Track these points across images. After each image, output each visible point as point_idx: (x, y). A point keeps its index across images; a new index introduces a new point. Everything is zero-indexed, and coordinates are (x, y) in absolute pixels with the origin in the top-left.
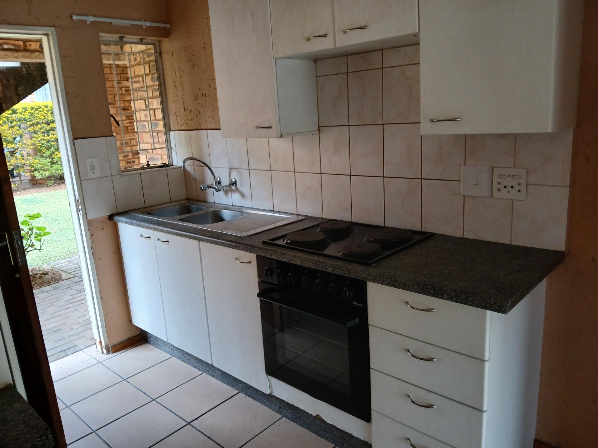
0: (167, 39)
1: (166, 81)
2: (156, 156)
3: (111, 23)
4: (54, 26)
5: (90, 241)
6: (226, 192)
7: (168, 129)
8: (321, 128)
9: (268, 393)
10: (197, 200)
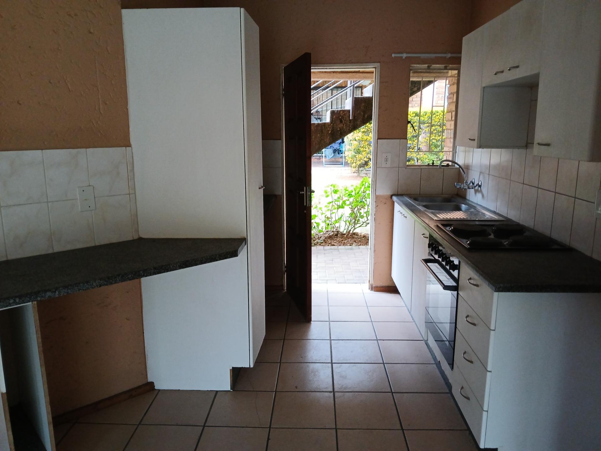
3: (420, 57)
4: (380, 62)
5: (375, 210)
8: (528, 145)
10: (461, 197)
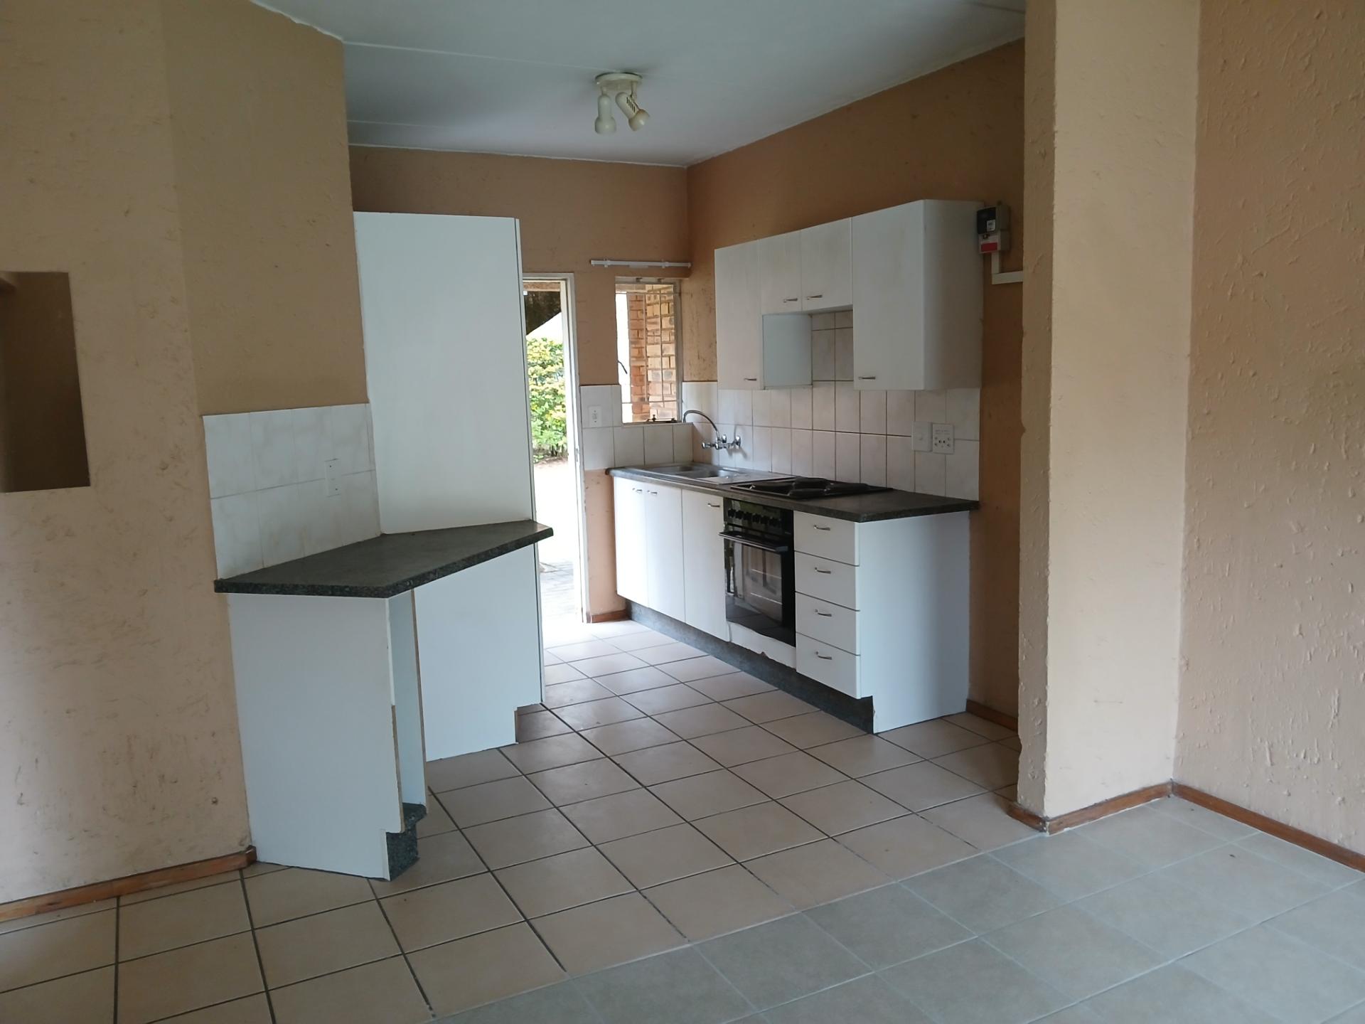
0: (687, 279)
1: (683, 325)
2: (668, 412)
3: (628, 266)
5: (584, 493)
6: (730, 452)
7: (680, 379)
8: (814, 383)
9: (728, 640)
10: (703, 463)
